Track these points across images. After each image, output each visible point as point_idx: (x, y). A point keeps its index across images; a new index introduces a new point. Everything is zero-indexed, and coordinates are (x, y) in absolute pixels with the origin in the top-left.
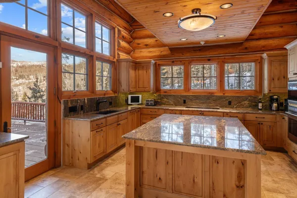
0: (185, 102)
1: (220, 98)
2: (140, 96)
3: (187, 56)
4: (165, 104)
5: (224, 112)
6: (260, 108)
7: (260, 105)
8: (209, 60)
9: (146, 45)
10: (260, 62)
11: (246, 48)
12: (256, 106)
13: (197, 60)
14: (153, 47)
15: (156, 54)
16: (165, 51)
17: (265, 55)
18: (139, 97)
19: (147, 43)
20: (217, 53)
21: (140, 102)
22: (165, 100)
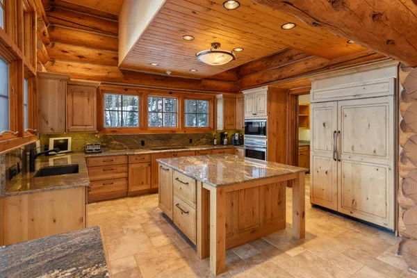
0: (143, 143)
1: (182, 136)
2: (70, 139)
3: (146, 85)
4: (113, 149)
5: (196, 151)
6: (215, 143)
7: (215, 141)
8: (171, 93)
9: (81, 57)
10: (214, 102)
11: (204, 86)
12: (211, 143)
13: (158, 92)
14: (93, 62)
15: (100, 74)
16: (114, 72)
17: (220, 96)
18: (67, 140)
19: (83, 55)
20: (178, 86)
21: (69, 149)
22: (115, 142)
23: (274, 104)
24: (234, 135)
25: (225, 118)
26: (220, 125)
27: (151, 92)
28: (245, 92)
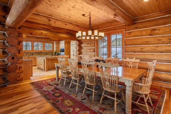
0: (32, 54)
1: (44, 53)
3: (33, 39)
8: (40, 41)
10: (53, 44)
12: (52, 54)
17: (55, 42)
22: (24, 54)
23: (66, 45)
24: (59, 53)
25: (56, 48)
26: (55, 50)
27: (35, 41)
28: (60, 42)
